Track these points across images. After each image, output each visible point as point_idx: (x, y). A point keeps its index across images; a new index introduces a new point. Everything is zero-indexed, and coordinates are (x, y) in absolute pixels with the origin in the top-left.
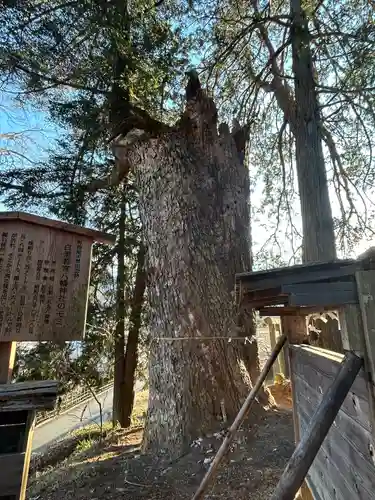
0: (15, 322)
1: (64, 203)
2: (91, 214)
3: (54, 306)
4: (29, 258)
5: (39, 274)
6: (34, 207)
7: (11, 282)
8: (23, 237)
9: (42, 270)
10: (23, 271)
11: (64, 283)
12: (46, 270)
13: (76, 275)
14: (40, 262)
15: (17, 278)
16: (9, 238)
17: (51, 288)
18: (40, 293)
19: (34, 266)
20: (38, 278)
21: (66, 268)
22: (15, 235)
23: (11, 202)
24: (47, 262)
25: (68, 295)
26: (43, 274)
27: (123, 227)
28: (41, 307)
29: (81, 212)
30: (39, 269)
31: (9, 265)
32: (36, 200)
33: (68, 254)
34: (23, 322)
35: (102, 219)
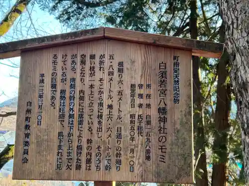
0: (114, 159)
1: (121, 10)
2: (153, 20)
3: (154, 139)
4: (121, 82)
5: (133, 101)
6: (90, 19)
7: (105, 111)
8: (111, 57)
9: (137, 96)
10: (116, 98)
11: (162, 111)
12: (141, 96)
13: (176, 101)
14: (133, 86)
15: (110, 107)
16: (97, 60)
17: (148, 116)
18: (137, 124)
19: (127, 92)
20: (133, 106)
21: (164, 92)
22: (102, 56)
23: (66, 17)
24: (141, 86)
25: (168, 125)
26: (138, 101)
27: (194, 31)
28: (140, 140)
29: (141, 18)
30: (133, 95)
31: (101, 92)
32: (91, 10)
33: (163, 74)
34: (122, 158)
35: (167, 23)
